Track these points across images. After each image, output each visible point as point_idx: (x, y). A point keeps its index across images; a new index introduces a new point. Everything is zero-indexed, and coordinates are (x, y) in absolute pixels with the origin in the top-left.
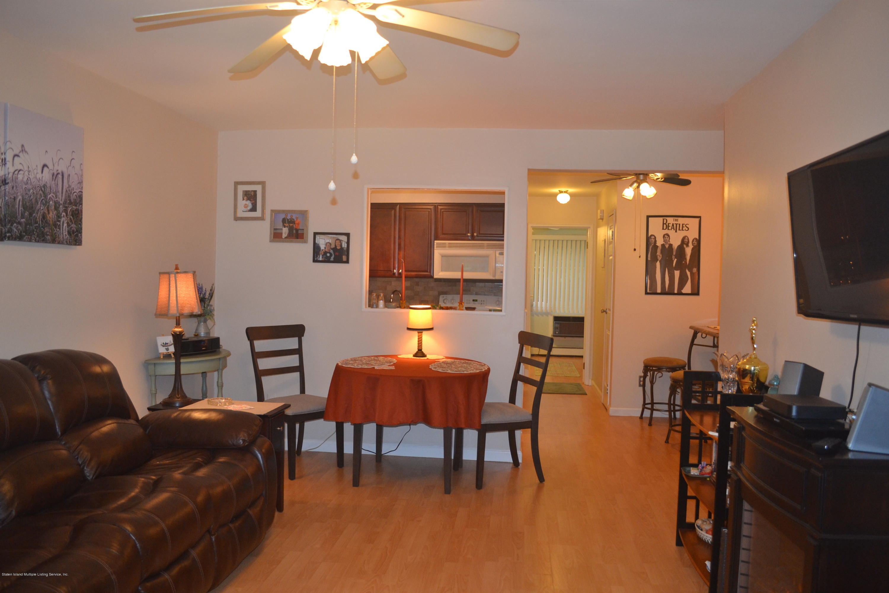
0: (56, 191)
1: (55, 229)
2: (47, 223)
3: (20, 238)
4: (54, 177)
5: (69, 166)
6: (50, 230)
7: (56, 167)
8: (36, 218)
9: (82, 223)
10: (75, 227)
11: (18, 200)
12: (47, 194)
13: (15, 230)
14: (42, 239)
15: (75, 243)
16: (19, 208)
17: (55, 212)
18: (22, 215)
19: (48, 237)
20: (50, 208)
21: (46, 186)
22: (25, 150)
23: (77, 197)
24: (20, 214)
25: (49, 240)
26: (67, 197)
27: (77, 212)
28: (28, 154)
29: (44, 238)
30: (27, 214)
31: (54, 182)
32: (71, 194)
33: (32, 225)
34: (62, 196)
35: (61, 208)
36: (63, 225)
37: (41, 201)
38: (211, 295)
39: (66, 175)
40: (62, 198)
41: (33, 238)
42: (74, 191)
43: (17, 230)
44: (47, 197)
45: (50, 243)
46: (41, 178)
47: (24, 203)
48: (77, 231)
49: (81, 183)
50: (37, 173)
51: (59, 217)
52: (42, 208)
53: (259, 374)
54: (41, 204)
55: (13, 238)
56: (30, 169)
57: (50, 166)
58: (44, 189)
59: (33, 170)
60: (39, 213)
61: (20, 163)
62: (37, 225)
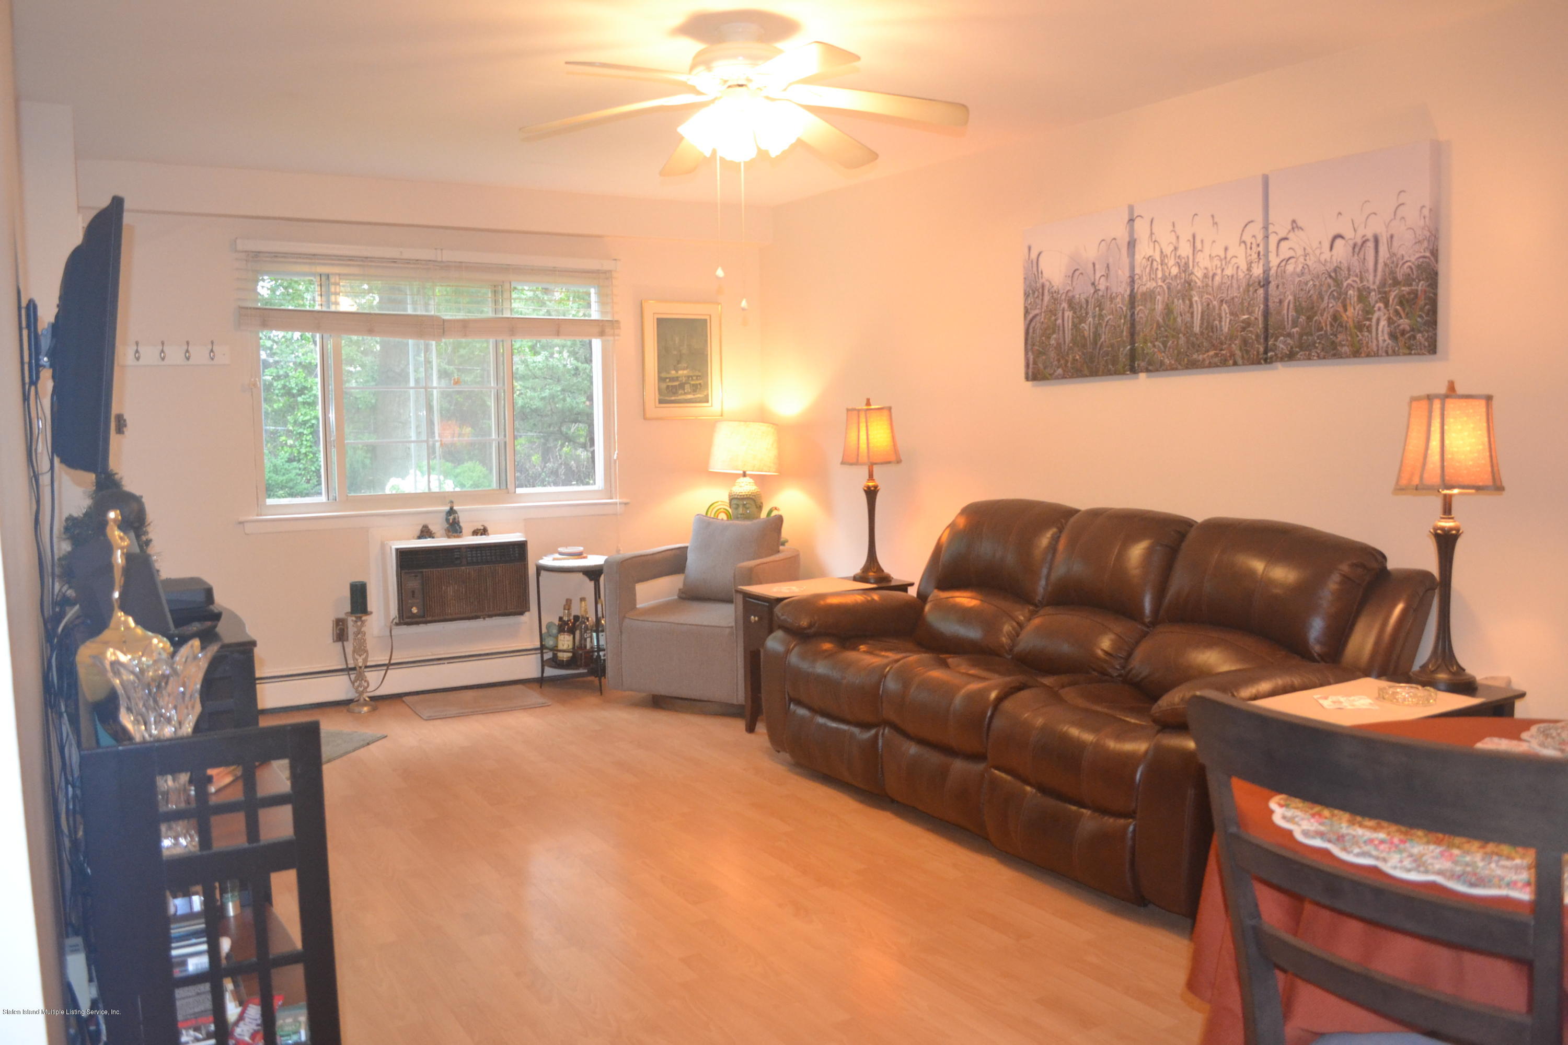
0: (1361, 272)
1: (1358, 333)
2: (1342, 326)
3: (1290, 357)
4: (1357, 250)
5: (1391, 221)
6: (1347, 337)
7: (1361, 232)
8: (1320, 323)
11: (1286, 304)
12: (1342, 280)
13: (1281, 346)
14: (1332, 352)
15: (1407, 351)
16: (1288, 313)
17: (1359, 307)
18: (1293, 322)
19: (1345, 349)
20: (1348, 301)
21: (1340, 268)
22: (1297, 227)
24: (1290, 322)
25: (1345, 353)
26: (1387, 274)
27: (1412, 296)
28: (1302, 229)
29: (1335, 351)
30: (1302, 319)
31: (1356, 256)
32: (1397, 266)
33: (1312, 335)
34: (1375, 276)
35: (1373, 296)
36: (1378, 324)
37: (1328, 294)
39: (1384, 238)
40: (1374, 279)
41: (1313, 354)
42: (1404, 261)
43: (1285, 345)
44: (1342, 284)
45: (1348, 357)
46: (1328, 260)
47: (1298, 303)
48: (1413, 330)
50: (1321, 254)
51: (1368, 312)
52: (1331, 305)
54: (1329, 298)
55: (1277, 357)
56: (1309, 250)
57: (1349, 234)
58: (1335, 275)
59: (1313, 251)
60: (1325, 314)
61: (1290, 248)
62: (1321, 333)
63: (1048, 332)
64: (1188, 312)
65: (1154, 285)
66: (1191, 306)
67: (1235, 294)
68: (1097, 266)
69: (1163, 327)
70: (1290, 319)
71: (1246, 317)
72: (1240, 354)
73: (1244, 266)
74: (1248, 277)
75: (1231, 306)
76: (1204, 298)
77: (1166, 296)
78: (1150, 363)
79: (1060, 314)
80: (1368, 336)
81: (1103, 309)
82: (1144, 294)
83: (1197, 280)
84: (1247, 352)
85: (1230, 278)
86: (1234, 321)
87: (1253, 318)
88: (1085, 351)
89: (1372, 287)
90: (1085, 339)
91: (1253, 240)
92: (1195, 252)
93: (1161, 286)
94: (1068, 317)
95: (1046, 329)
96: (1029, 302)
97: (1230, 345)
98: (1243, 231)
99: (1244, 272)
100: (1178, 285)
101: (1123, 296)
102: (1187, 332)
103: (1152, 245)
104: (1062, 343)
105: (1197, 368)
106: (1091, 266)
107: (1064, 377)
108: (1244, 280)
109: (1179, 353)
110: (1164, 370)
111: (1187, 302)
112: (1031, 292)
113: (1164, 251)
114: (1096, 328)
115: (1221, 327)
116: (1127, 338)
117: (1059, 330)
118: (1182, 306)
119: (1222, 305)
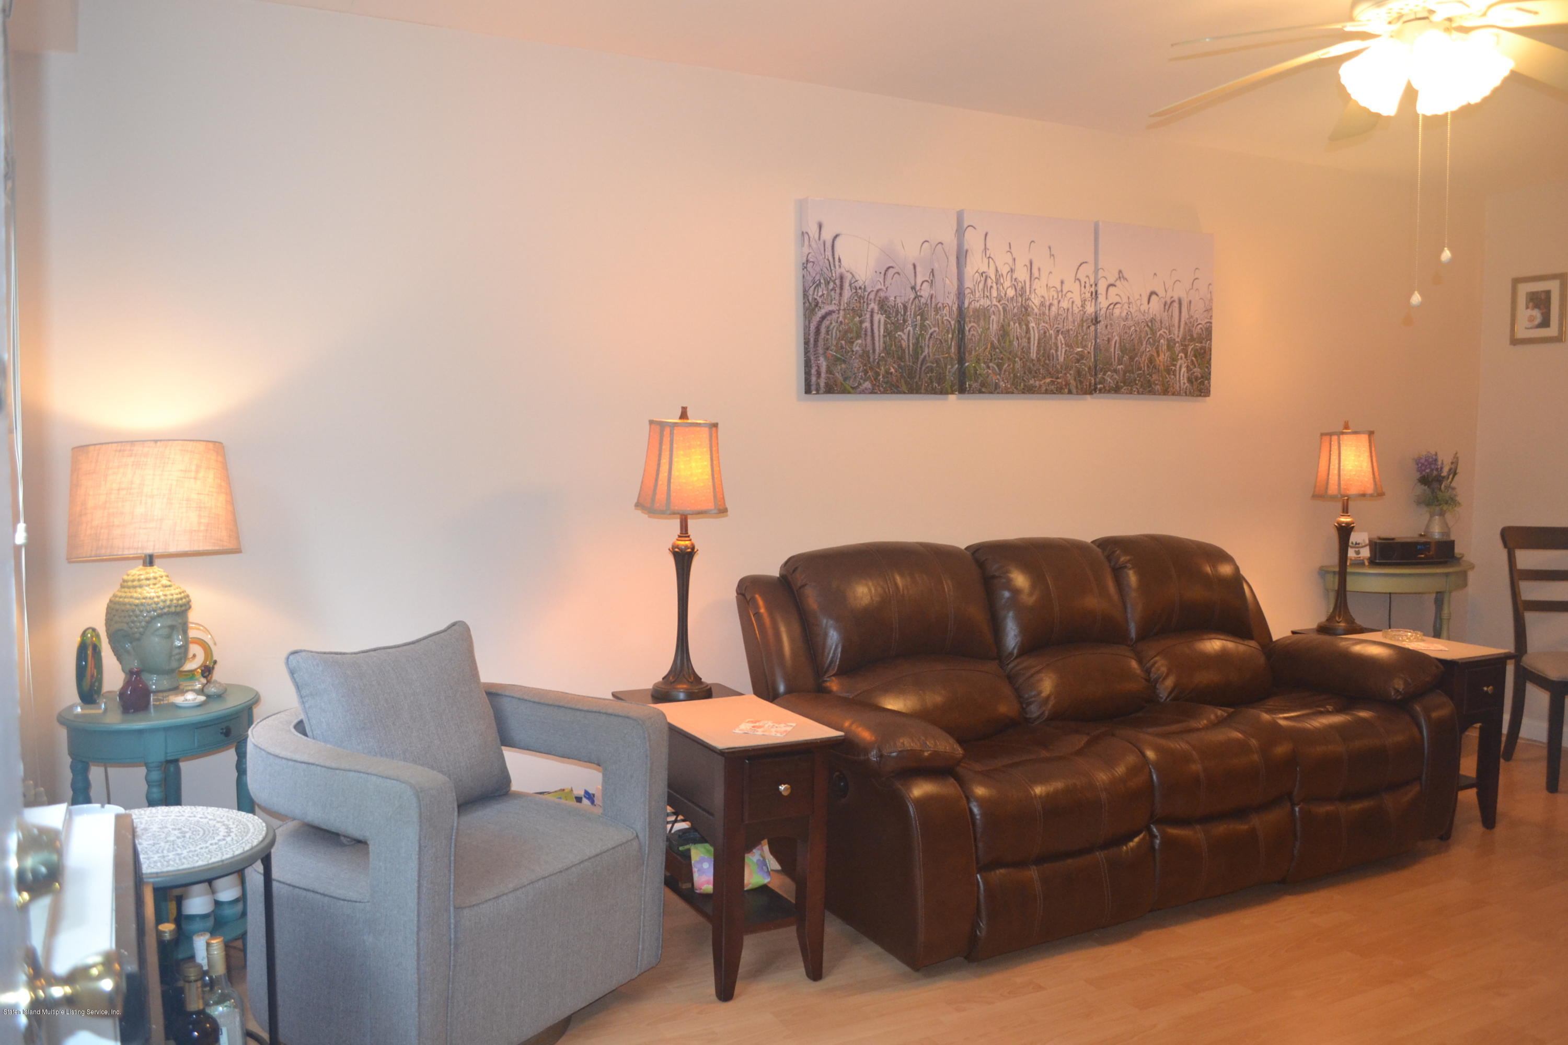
0: (1169, 326)
1: (1167, 376)
2: (1155, 368)
3: (1116, 390)
4: (1167, 307)
5: (1190, 289)
6: (1159, 378)
7: (1170, 294)
8: (1140, 363)
9: (1210, 366)
10: (1199, 372)
11: (1114, 342)
12: (1156, 330)
13: (1109, 380)
14: (1148, 389)
15: (1199, 393)
16: (1114, 351)
17: (1168, 354)
18: (1119, 359)
19: (1158, 388)
20: (1160, 348)
21: (1155, 320)
22: (1123, 277)
23: (1202, 331)
24: (1116, 361)
25: (1158, 391)
26: (1187, 331)
27: (1203, 351)
28: (1127, 281)
29: (1150, 389)
30: (1126, 358)
31: (1166, 313)
32: (1194, 326)
33: (1133, 373)
34: (1179, 331)
35: (1178, 347)
36: (1180, 370)
37: (1146, 340)
38: (1454, 472)
39: (1186, 302)
40: (1178, 334)
41: (1134, 390)
42: (1198, 323)
44: (1157, 334)
45: (1160, 394)
46: (1146, 311)
47: (1123, 344)
48: (1202, 377)
49: (1209, 310)
50: (1141, 305)
51: (1174, 359)
52: (1148, 350)
53: (1521, 608)
54: (1146, 344)
55: (1106, 390)
56: (1132, 300)
57: (1161, 293)
58: (1151, 324)
59: (1135, 301)
60: (1144, 356)
61: (1117, 295)
62: (1140, 372)
63: (850, 335)
64: (1025, 337)
65: (989, 303)
66: (1028, 331)
67: (1071, 327)
68: (918, 269)
69: (998, 348)
70: (1116, 356)
71: (1080, 349)
72: (1075, 384)
73: (1078, 302)
74: (1082, 312)
75: (1067, 338)
76: (1041, 326)
77: (1002, 317)
78: (983, 385)
79: (868, 316)
80: (1173, 379)
81: (927, 319)
82: (976, 311)
83: (1034, 307)
84: (1081, 382)
85: (1066, 311)
86: (1070, 352)
87: (1086, 351)
88: (902, 364)
89: (1177, 340)
90: (903, 351)
91: (1087, 280)
92: (1032, 279)
93: (995, 305)
94: (879, 321)
95: (846, 332)
96: (820, 293)
97: (1066, 374)
98: (1078, 269)
99: (1078, 308)
100: (1014, 308)
101: (951, 308)
102: (1024, 358)
103: (986, 260)
104: (871, 351)
105: (1033, 393)
106: (912, 267)
107: (873, 392)
108: (1079, 315)
109: (1015, 376)
110: (998, 393)
111: (1024, 327)
112: (822, 281)
113: (999, 269)
114: (917, 339)
115: (1057, 356)
116: (955, 355)
117: (866, 334)
118: (1018, 330)
119: (1058, 335)
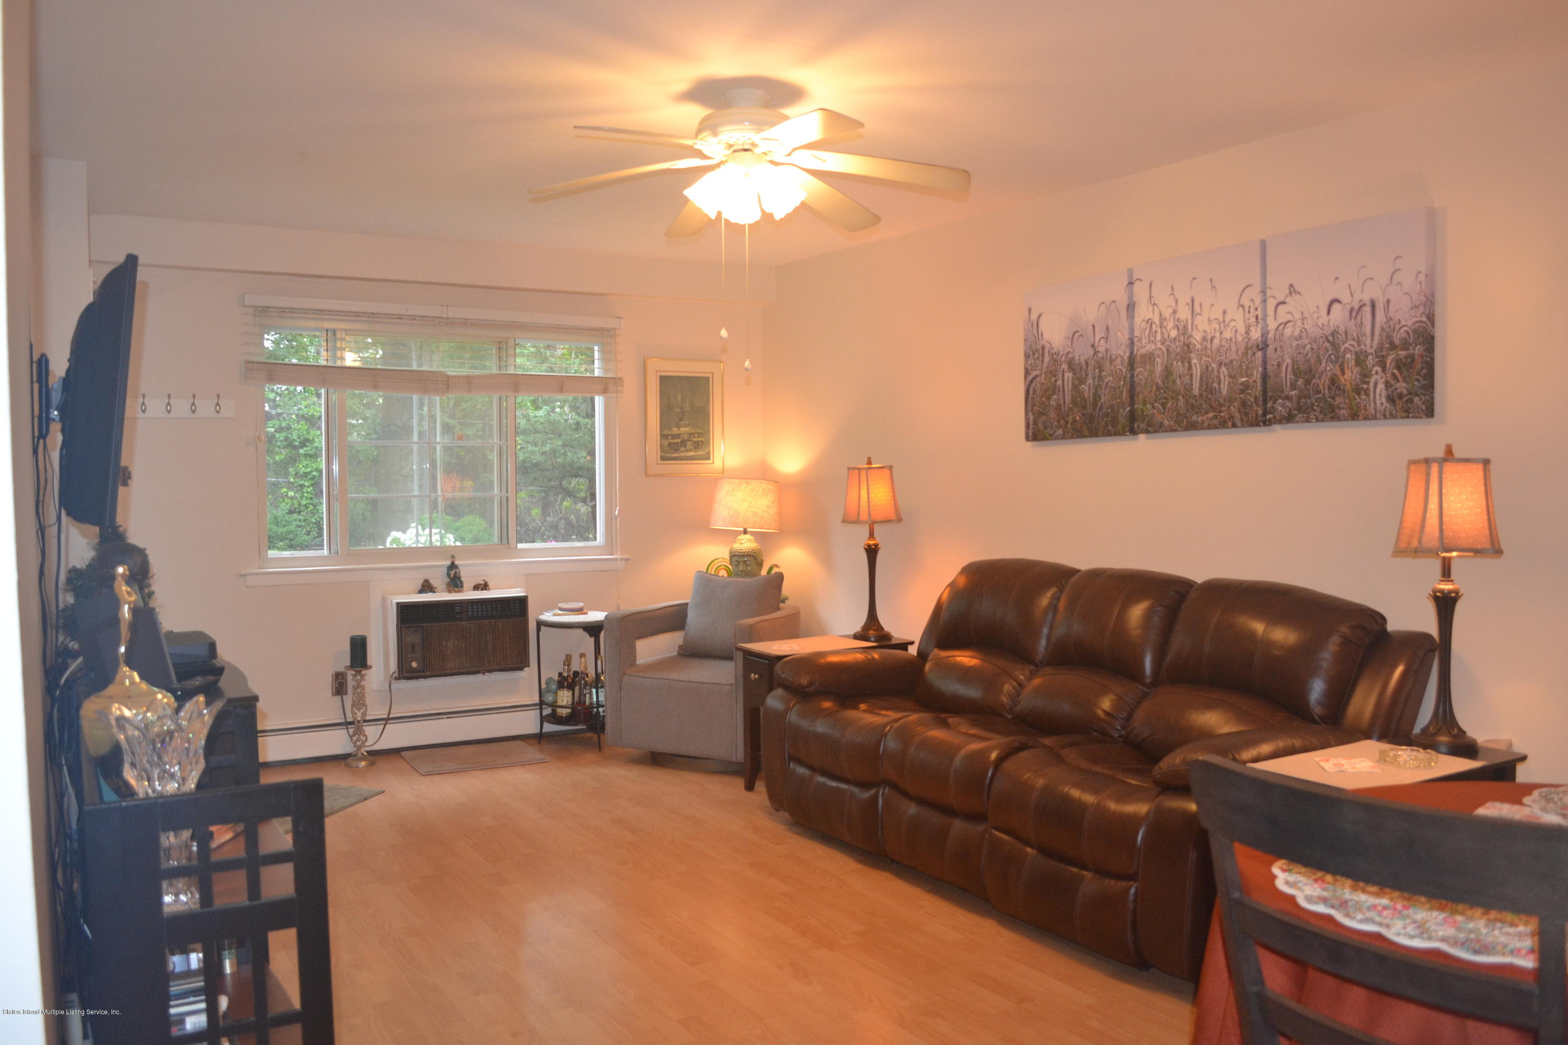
0: (1358, 336)
1: (1356, 397)
2: (1340, 389)
3: (1289, 419)
4: (1354, 314)
5: (1387, 286)
6: (1345, 400)
7: (1358, 297)
8: (1318, 385)
10: (1404, 388)
11: (1284, 367)
12: (1339, 343)
13: (1280, 408)
14: (1330, 415)
15: (1404, 414)
16: (1286, 376)
17: (1356, 370)
18: (1291, 384)
19: (1344, 412)
20: (1346, 365)
21: (1337, 332)
22: (1295, 291)
24: (1288, 384)
25: (1344, 416)
26: (1384, 339)
27: (1409, 360)
28: (1300, 294)
29: (1333, 414)
30: (1300, 382)
31: (1353, 320)
32: (1394, 331)
33: (1310, 398)
34: (1372, 340)
35: (1371, 360)
36: (1375, 388)
37: (1326, 357)
39: (1381, 303)
40: (1371, 343)
41: (1311, 417)
42: (1401, 325)
43: (1283, 408)
44: (1340, 348)
45: (1346, 420)
46: (1326, 324)
47: (1296, 366)
48: (1410, 393)
50: (1318, 318)
51: (1365, 375)
52: (1328, 368)
54: (1326, 362)
55: (1276, 420)
56: (1306, 315)
57: (1346, 298)
58: (1333, 339)
59: (1311, 315)
60: (1323, 377)
61: (1288, 312)
62: (1319, 396)
63: (1048, 393)
64: (1187, 374)
65: (1153, 347)
66: (1190, 368)
67: (1234, 357)
68: (1097, 329)
69: (1162, 389)
70: (1288, 382)
71: (1244, 379)
72: (1239, 417)
73: (1242, 330)
74: (1246, 340)
75: (1230, 369)
76: (1202, 361)
77: (1166, 358)
78: (1149, 425)
79: (1060, 376)
80: (1366, 400)
81: (1103, 371)
82: (1143, 356)
83: (1196, 343)
84: (1246, 414)
85: (1229, 341)
86: (1233, 383)
87: (1251, 381)
88: (1085, 412)
89: (1369, 351)
90: (1085, 400)
91: (1251, 304)
92: (1194, 315)
93: (1160, 348)
94: (1068, 379)
95: (1046, 391)
96: (1030, 363)
97: (1229, 407)
98: (1241, 295)
99: (1242, 335)
100: (1177, 347)
101: (1122, 358)
102: (1187, 395)
103: (1151, 308)
104: (1062, 404)
105: (1196, 429)
106: (1091, 328)
107: (1064, 438)
108: (1243, 343)
109: (1178, 414)
110: (1163, 432)
111: (1186, 364)
112: (1031, 353)
113: (1163, 314)
114: (1096, 389)
115: (1220, 388)
116: (1127, 399)
117: (1059, 391)
118: (1181, 369)
119: (1221, 368)
